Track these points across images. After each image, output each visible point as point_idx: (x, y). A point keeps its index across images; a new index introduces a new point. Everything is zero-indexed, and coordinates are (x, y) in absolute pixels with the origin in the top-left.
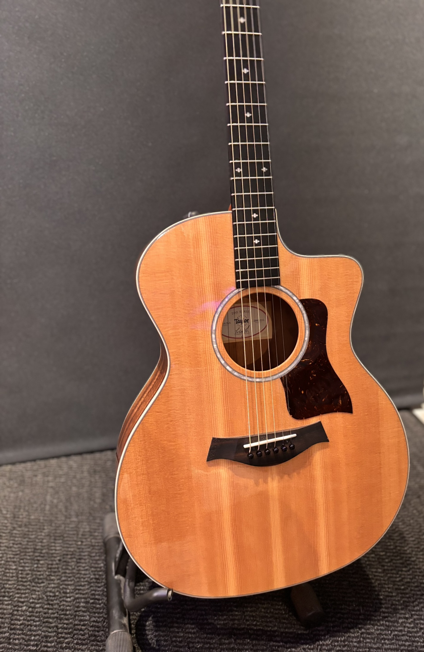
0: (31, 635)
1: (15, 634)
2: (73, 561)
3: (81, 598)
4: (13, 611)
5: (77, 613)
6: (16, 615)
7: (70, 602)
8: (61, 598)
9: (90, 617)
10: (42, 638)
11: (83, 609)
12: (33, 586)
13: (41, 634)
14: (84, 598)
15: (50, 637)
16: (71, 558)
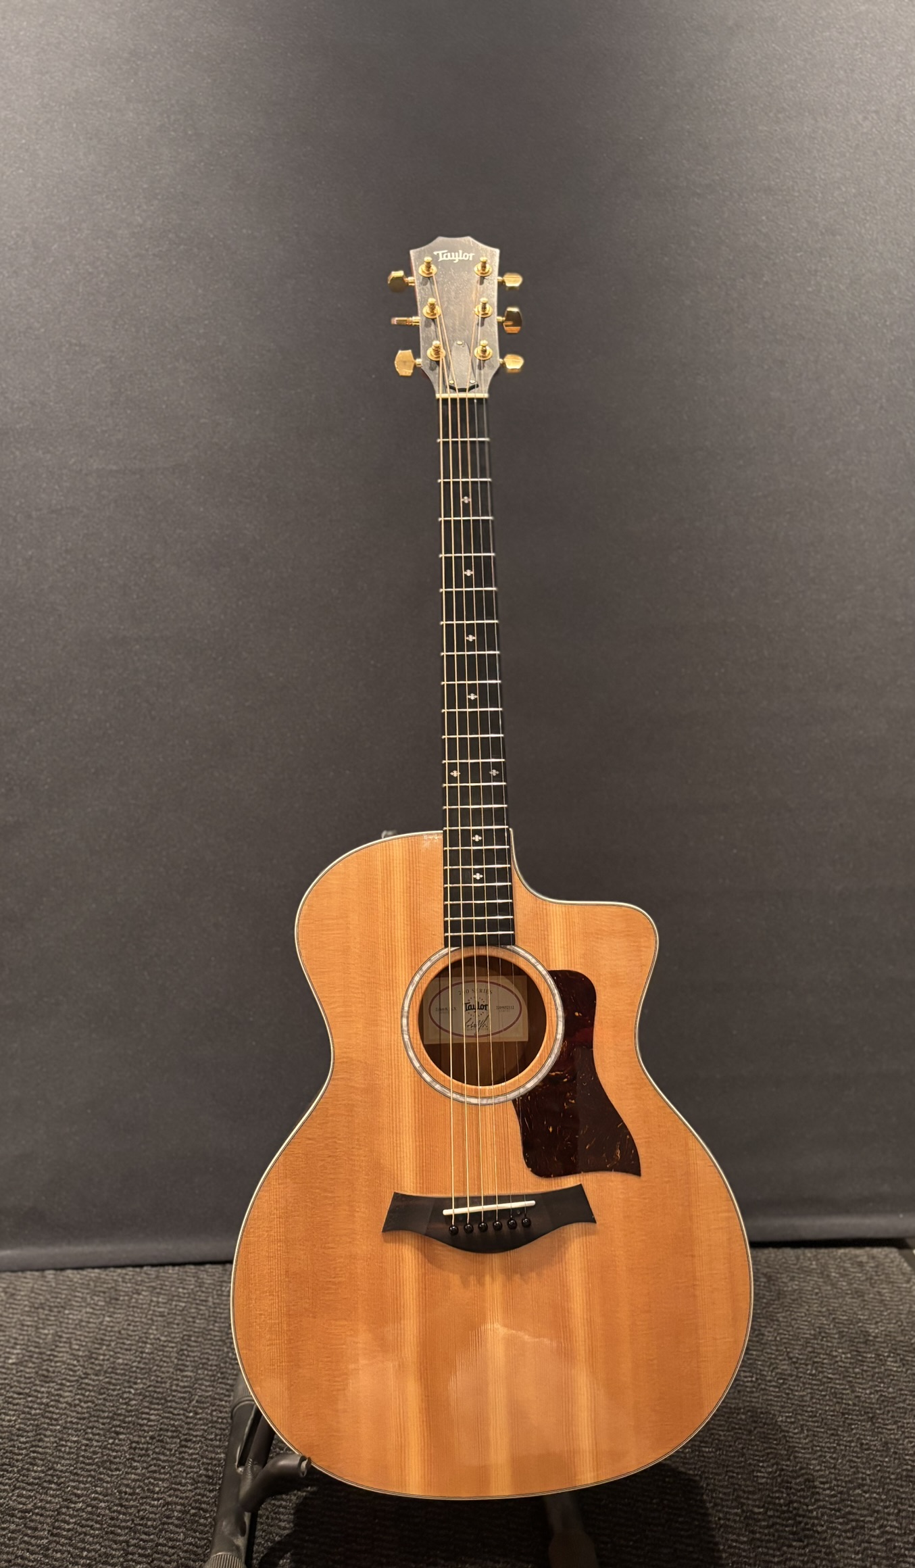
0: (84, 1549)
1: (58, 1543)
2: (175, 1443)
3: (176, 1504)
4: (61, 1508)
5: (166, 1527)
6: (63, 1514)
7: (157, 1507)
8: (142, 1498)
9: (186, 1536)
10: (100, 1556)
11: (176, 1522)
12: (101, 1473)
13: (100, 1550)
14: (182, 1505)
15: (113, 1557)
16: (172, 1437)
